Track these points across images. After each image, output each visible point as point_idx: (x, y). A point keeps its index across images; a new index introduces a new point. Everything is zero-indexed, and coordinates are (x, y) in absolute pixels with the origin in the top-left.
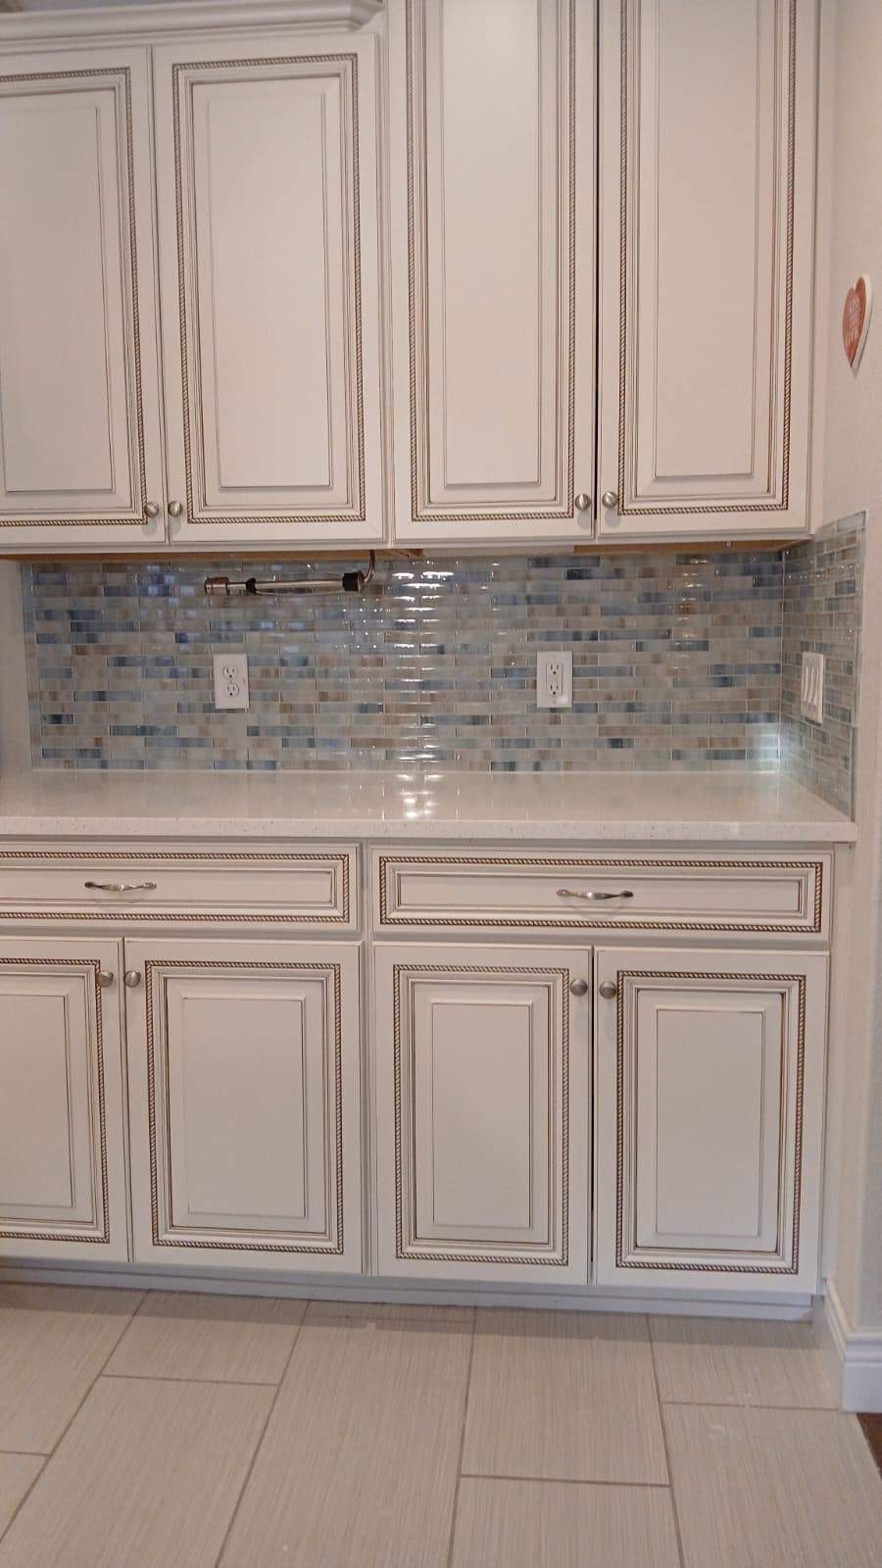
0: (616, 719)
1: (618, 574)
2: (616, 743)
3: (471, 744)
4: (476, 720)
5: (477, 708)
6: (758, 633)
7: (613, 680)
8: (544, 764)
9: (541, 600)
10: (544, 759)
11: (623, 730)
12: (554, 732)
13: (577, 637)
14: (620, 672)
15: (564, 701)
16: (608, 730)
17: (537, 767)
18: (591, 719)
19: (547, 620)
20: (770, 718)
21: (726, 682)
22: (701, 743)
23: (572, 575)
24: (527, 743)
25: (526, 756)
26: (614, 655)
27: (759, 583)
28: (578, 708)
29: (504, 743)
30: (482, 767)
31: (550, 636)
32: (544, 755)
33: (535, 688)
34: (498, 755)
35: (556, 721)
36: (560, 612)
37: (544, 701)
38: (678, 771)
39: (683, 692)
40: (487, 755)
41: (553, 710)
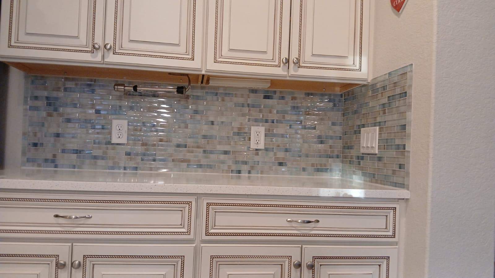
0: (281, 155)
1: (283, 98)
2: (281, 164)
3: (223, 162)
4: (226, 153)
5: (227, 148)
6: (334, 124)
7: (280, 139)
8: (252, 172)
9: (253, 106)
10: (252, 169)
11: (283, 159)
12: (256, 158)
13: (267, 121)
14: (282, 136)
15: (261, 146)
16: (277, 159)
17: (249, 172)
18: (271, 154)
19: (255, 114)
20: (338, 157)
21: (322, 142)
22: (313, 165)
23: (266, 97)
24: (246, 163)
25: (245, 168)
26: (280, 130)
27: (335, 105)
28: (266, 149)
29: (237, 162)
30: (227, 172)
31: (256, 120)
32: (252, 167)
33: (250, 140)
34: (234, 167)
35: (257, 154)
36: (261, 111)
37: (253, 146)
38: (304, 176)
39: (306, 145)
40: (229, 167)
41: (257, 150)
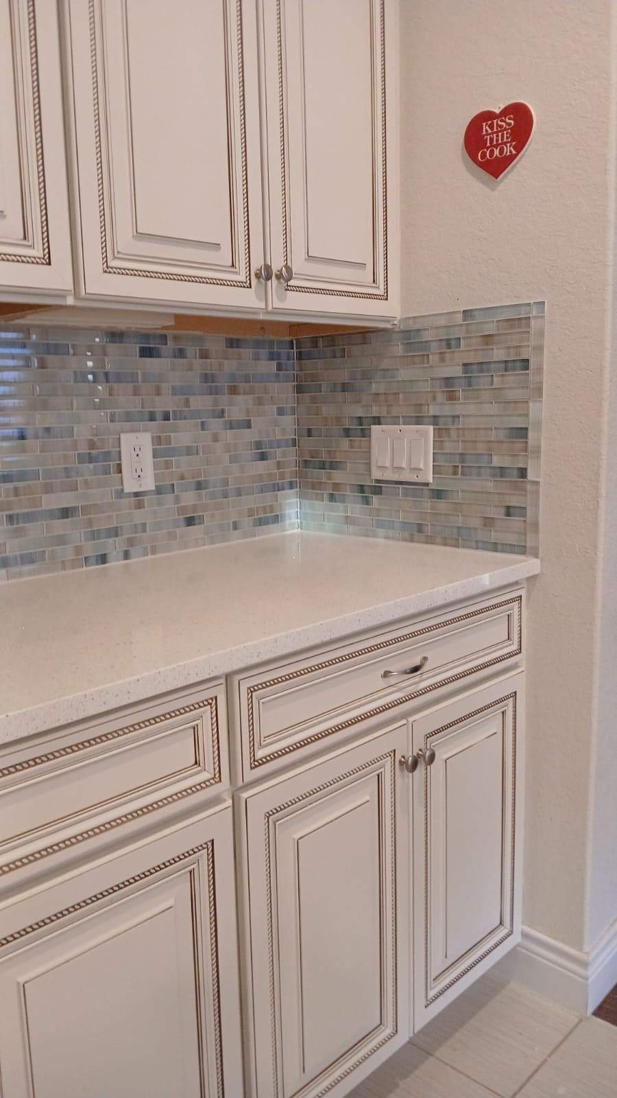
0: (189, 498)
1: (181, 353)
2: (190, 521)
3: (61, 540)
4: (65, 513)
5: (67, 500)
6: (281, 412)
7: (184, 459)
8: (132, 551)
9: (119, 378)
10: (132, 545)
11: (195, 507)
12: (139, 516)
13: (152, 417)
14: (189, 451)
15: (149, 484)
16: (182, 510)
17: (127, 555)
18: (169, 498)
19: (126, 400)
20: (291, 486)
21: (263, 457)
22: (251, 512)
23: (147, 353)
24: (115, 532)
25: (113, 546)
26: (183, 435)
27: (279, 368)
28: (159, 491)
29: (94, 535)
30: (75, 564)
31: (128, 417)
32: (131, 542)
33: (120, 472)
34: (90, 549)
35: (140, 506)
36: (136, 392)
37: (130, 487)
38: (236, 541)
39: (235, 466)
40: (78, 550)
41: (137, 494)
